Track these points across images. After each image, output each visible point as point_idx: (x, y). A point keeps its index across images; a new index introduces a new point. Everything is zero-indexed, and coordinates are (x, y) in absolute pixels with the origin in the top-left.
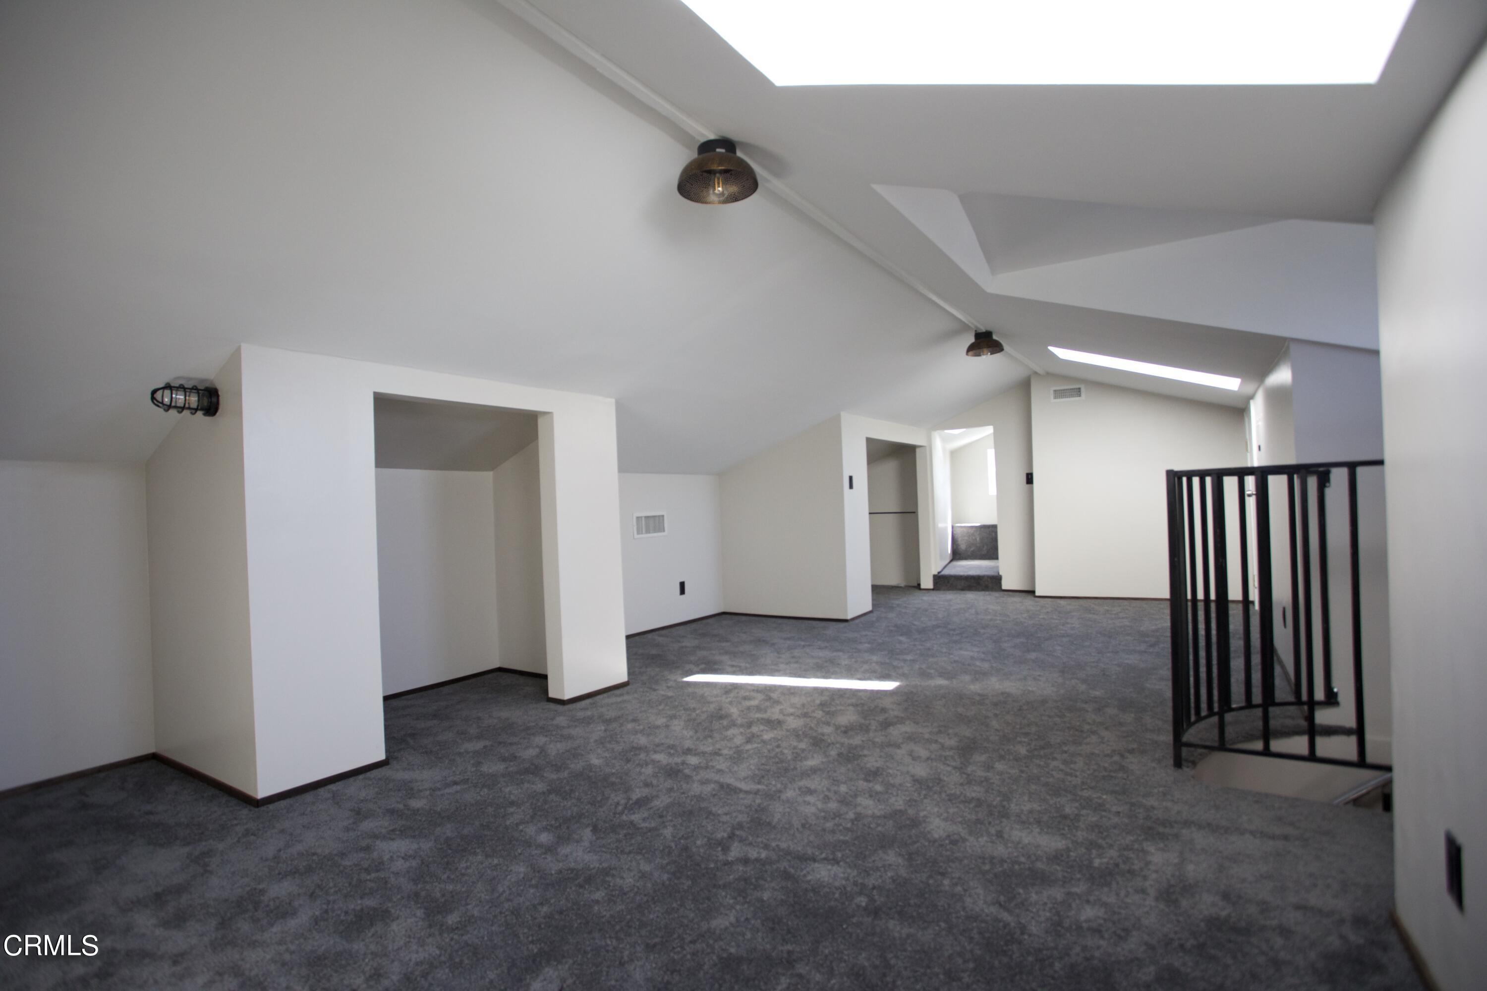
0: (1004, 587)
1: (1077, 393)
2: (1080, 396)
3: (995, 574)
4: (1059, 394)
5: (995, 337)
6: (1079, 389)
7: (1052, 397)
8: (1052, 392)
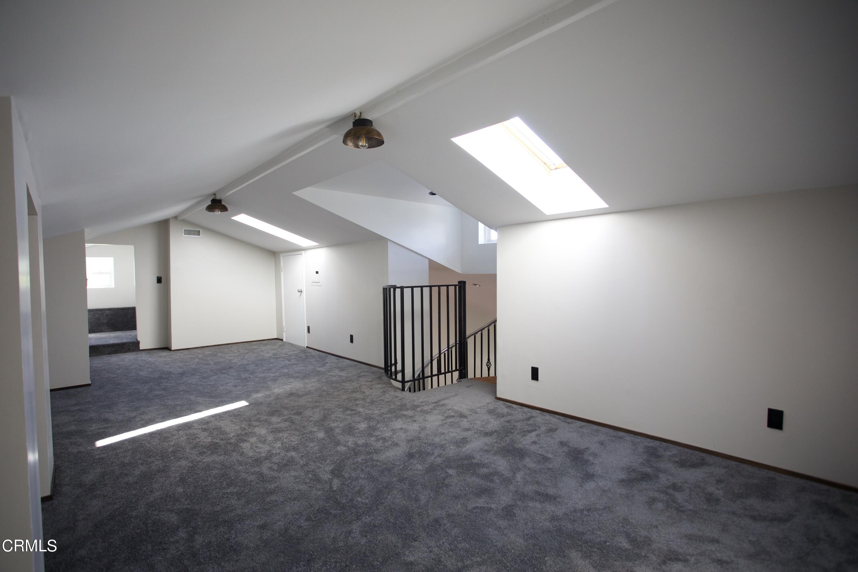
0: (141, 348)
1: (198, 233)
2: (199, 235)
3: (135, 341)
4: (188, 232)
5: (223, 203)
6: (199, 231)
7: (183, 234)
8: (183, 231)
